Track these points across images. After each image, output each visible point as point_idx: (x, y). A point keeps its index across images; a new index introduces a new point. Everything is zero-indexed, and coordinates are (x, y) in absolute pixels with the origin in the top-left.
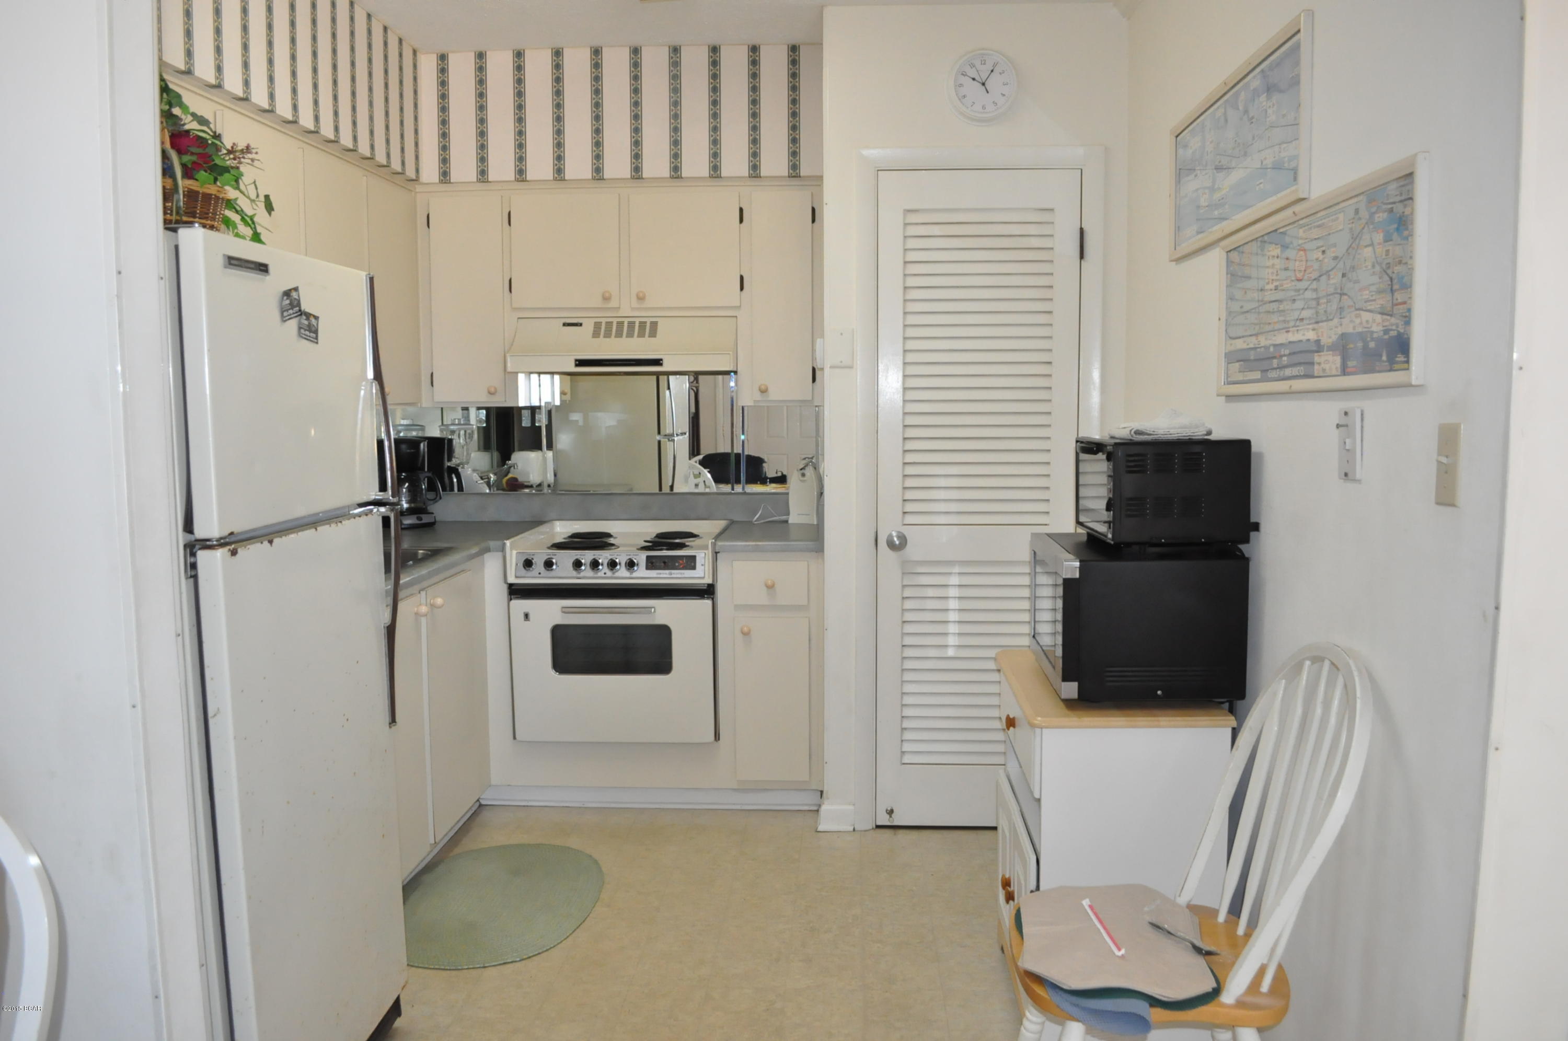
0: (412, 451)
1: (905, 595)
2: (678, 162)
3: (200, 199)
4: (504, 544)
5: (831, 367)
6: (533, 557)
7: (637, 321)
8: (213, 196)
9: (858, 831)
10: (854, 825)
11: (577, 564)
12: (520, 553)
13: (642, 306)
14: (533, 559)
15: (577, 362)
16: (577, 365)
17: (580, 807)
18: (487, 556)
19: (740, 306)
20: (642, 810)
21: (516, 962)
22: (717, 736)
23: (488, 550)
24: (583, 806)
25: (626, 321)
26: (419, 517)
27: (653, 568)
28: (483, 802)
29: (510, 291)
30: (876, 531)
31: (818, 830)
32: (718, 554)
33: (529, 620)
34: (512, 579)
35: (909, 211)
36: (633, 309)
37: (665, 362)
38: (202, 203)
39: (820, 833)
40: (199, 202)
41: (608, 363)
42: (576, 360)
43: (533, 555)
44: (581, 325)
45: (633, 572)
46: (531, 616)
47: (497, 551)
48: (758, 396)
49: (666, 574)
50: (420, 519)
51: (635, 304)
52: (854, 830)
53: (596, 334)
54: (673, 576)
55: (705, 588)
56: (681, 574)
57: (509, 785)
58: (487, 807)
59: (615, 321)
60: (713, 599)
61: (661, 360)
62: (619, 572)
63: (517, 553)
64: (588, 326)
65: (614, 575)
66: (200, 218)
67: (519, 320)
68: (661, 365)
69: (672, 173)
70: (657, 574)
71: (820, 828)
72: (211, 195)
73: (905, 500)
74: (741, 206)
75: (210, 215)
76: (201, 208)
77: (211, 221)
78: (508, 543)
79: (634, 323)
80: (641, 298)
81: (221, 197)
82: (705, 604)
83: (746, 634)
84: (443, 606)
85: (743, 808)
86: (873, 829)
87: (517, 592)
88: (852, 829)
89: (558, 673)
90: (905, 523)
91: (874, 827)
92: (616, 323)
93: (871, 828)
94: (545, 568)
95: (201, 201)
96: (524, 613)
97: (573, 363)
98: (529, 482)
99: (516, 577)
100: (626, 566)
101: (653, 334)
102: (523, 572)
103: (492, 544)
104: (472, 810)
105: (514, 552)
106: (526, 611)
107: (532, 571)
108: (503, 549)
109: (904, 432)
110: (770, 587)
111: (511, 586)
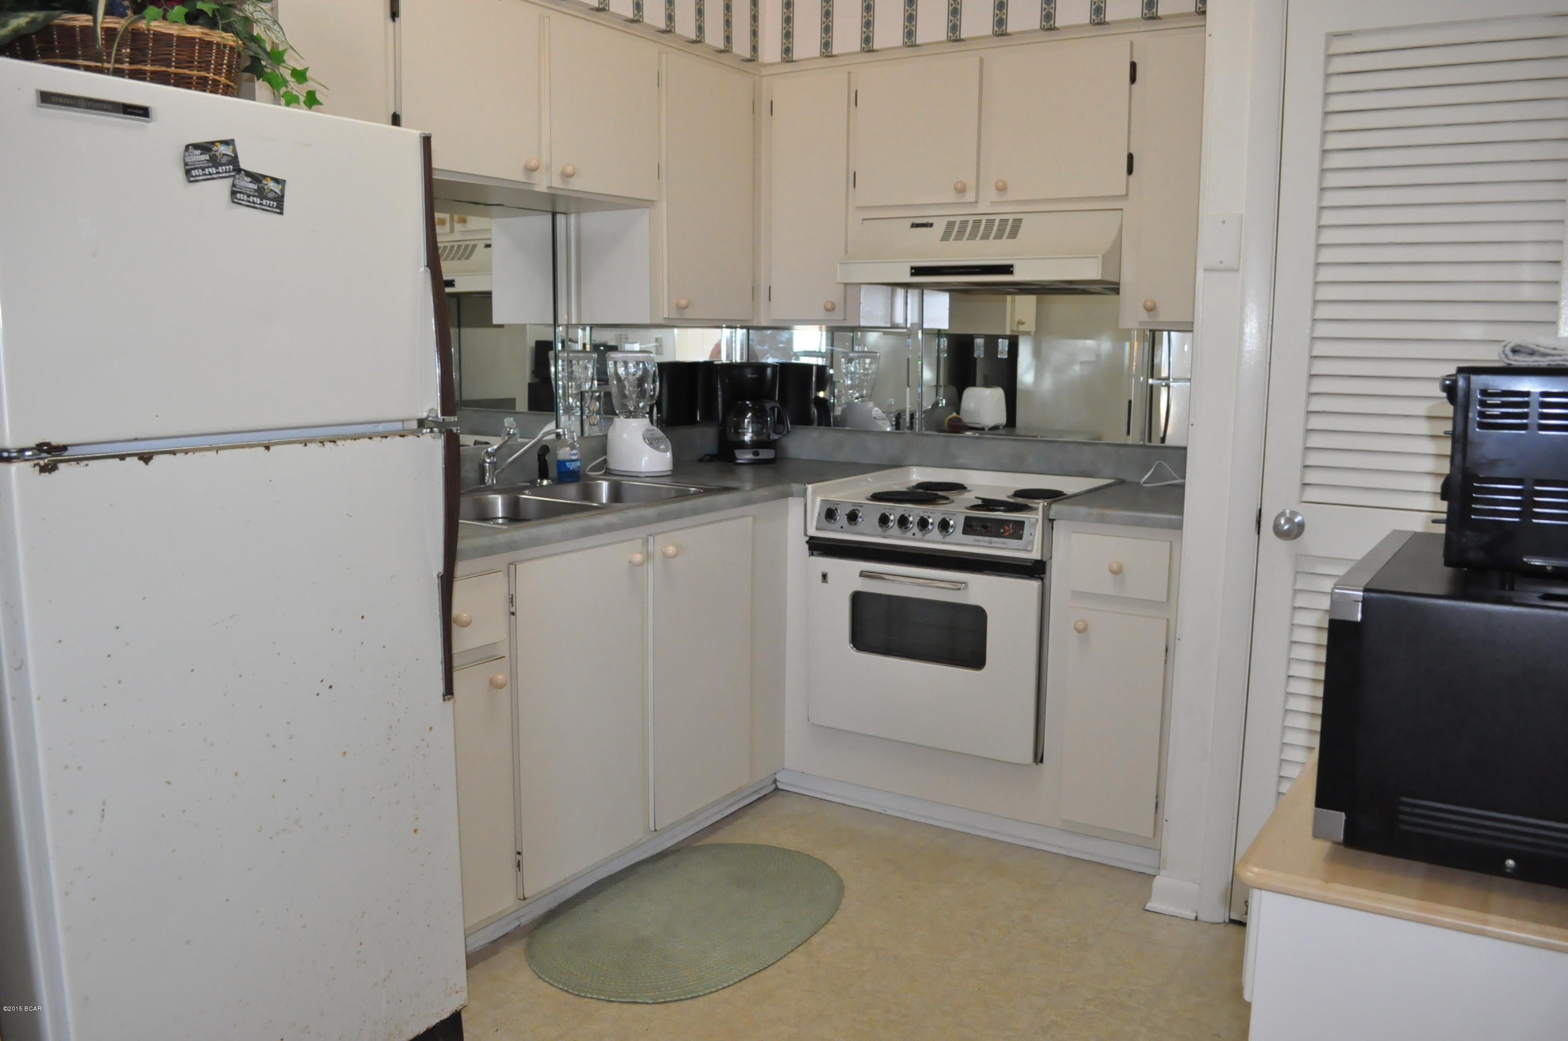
0: (754, 376)
1: (1297, 604)
2: (1052, 8)
3: (175, 44)
4: (806, 490)
5: (1206, 270)
6: (836, 506)
7: (997, 218)
8: (197, 40)
9: (1201, 921)
10: (1197, 913)
11: (884, 520)
12: (824, 500)
13: (1005, 199)
14: (836, 509)
15: (913, 271)
16: (912, 274)
17: (880, 813)
18: (791, 500)
19: (1127, 195)
20: (947, 832)
21: (647, 1003)
22: (1039, 758)
23: (790, 494)
24: (884, 812)
25: (984, 219)
26: (756, 451)
27: (973, 532)
28: (780, 786)
29: (855, 186)
30: (1259, 507)
31: (1146, 908)
32: (1055, 522)
33: (827, 582)
34: (812, 532)
35: (1336, 35)
36: (993, 203)
37: (1016, 270)
38: (178, 49)
39: (1148, 913)
40: (174, 47)
41: (948, 271)
42: (912, 268)
43: (838, 504)
44: (931, 225)
45: (946, 536)
46: (829, 577)
47: (799, 497)
48: (1144, 316)
49: (985, 542)
50: (756, 454)
51: (993, 195)
52: (1196, 918)
53: (946, 237)
54: (993, 545)
55: (1030, 564)
56: (1004, 543)
57: (803, 772)
58: (782, 793)
59: (971, 219)
60: (1042, 579)
61: (1012, 266)
62: (931, 533)
63: (821, 500)
64: (940, 226)
65: (924, 538)
66: (176, 67)
67: (864, 221)
68: (1011, 273)
69: (1044, 23)
70: (975, 540)
71: (1150, 906)
72: (194, 38)
73: (1306, 466)
74: (1134, 60)
75: (196, 63)
76: (177, 54)
77: (198, 71)
78: (810, 487)
79: (993, 221)
80: (1002, 189)
81: (215, 42)
82: (1033, 586)
83: (1082, 631)
84: (675, 556)
85: (1069, 855)
86: (1224, 922)
87: (819, 547)
88: (1193, 916)
89: (855, 649)
90: (1304, 499)
91: (1227, 920)
92: (972, 222)
93: (1222, 921)
94: (848, 521)
95: (177, 46)
96: (822, 572)
97: (908, 271)
98: (979, 424)
99: (817, 529)
100: (939, 528)
101: (1013, 234)
102: (824, 522)
103: (796, 487)
104: (759, 793)
105: (819, 499)
106: (825, 571)
107: (834, 523)
108: (804, 494)
109: (1310, 367)
110: (1117, 572)
111: (812, 539)
